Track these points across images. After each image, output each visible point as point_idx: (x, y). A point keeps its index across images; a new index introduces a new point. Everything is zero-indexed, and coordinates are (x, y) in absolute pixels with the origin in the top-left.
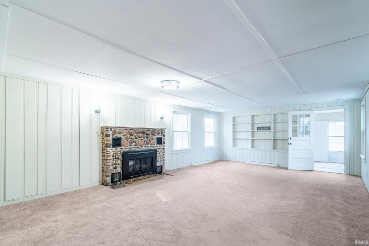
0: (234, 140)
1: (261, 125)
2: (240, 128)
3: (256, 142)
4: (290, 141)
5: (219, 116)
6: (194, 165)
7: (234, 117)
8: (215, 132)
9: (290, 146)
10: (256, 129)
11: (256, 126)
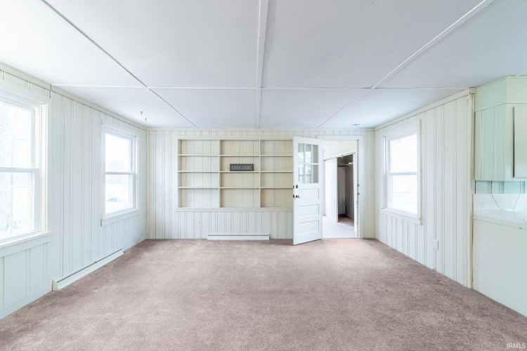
0: (180, 190)
1: (236, 161)
2: (194, 165)
3: (227, 193)
4: (296, 192)
5: (144, 133)
6: (60, 287)
7: (181, 141)
8: (134, 175)
9: (296, 199)
10: (227, 169)
11: (227, 163)
